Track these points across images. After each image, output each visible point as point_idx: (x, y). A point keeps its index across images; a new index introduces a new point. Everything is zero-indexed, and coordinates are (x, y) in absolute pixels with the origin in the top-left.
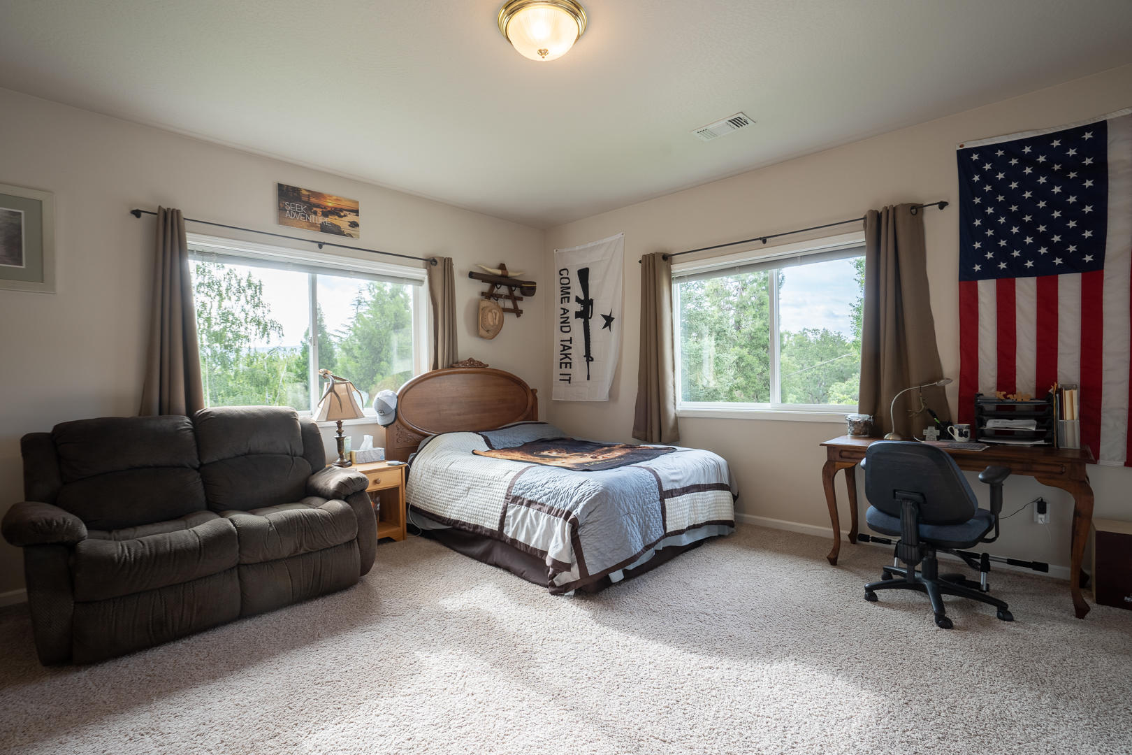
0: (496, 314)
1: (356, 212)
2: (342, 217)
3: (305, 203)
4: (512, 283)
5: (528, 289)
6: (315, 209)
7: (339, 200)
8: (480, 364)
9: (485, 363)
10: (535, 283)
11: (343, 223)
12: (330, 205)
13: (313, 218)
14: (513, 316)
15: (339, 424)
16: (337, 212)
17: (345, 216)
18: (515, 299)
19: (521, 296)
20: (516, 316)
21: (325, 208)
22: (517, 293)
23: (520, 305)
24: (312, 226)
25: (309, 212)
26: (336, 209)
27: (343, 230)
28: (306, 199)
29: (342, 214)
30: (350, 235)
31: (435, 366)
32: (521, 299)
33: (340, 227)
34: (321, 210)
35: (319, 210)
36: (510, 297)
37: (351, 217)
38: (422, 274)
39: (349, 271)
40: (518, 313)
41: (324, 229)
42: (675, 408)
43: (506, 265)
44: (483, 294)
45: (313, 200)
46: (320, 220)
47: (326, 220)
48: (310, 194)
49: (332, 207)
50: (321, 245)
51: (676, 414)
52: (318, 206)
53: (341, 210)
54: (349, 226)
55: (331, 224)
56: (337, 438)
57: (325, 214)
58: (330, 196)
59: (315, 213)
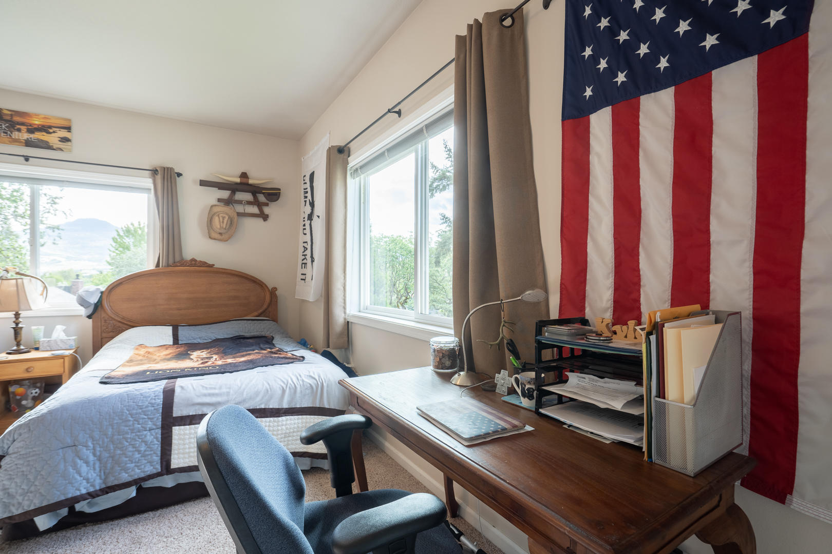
0: (224, 218)
1: (69, 129)
2: (50, 133)
3: (7, 121)
4: (255, 190)
5: (274, 195)
6: (18, 126)
7: (48, 118)
8: (204, 264)
9: (210, 262)
10: (280, 190)
11: (53, 139)
12: (37, 123)
13: (16, 135)
14: (260, 221)
15: (17, 315)
16: (45, 129)
17: (54, 132)
18: (260, 205)
19: (268, 202)
20: (262, 220)
21: (30, 126)
22: (262, 198)
23: (267, 210)
24: (16, 141)
25: (13, 130)
26: (43, 126)
27: (51, 144)
28: (8, 118)
29: (51, 131)
30: (61, 149)
31: (158, 265)
32: (267, 205)
33: (48, 142)
34: (25, 127)
35: (23, 128)
36: (256, 202)
37: (63, 133)
38: (148, 183)
39: (63, 181)
40: (265, 217)
41: (28, 144)
42: (345, 313)
43: (247, 173)
44: (219, 200)
45: (17, 119)
46: (25, 136)
47: (32, 136)
48: (13, 113)
49: (38, 125)
50: (27, 159)
51: (345, 319)
52: (23, 124)
53: (50, 127)
54: (60, 141)
55: (38, 139)
56: (14, 328)
57: (31, 130)
58: (36, 115)
59: (19, 130)
